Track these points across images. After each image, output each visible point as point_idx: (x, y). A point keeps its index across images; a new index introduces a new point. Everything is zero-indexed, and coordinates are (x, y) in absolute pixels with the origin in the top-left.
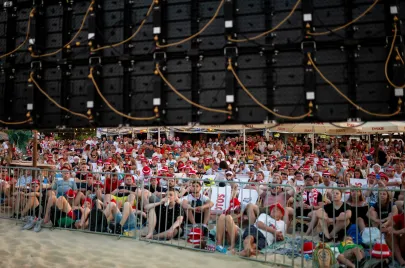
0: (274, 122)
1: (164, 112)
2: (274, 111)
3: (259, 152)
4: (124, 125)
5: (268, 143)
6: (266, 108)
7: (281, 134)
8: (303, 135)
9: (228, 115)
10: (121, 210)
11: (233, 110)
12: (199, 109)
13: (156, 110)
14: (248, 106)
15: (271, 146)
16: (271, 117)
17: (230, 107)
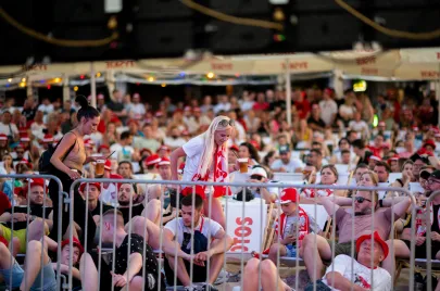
0: (376, 47)
1: (130, 27)
2: (377, 23)
3: (321, 124)
4: (38, 61)
5: (340, 102)
6: (358, 15)
7: (369, 83)
8: (418, 84)
9: (275, 31)
10: (21, 260)
11: (286, 21)
12: (209, 19)
13: (112, 23)
14: (320, 12)
15: (346, 110)
16: (369, 36)
17: (279, 15)
